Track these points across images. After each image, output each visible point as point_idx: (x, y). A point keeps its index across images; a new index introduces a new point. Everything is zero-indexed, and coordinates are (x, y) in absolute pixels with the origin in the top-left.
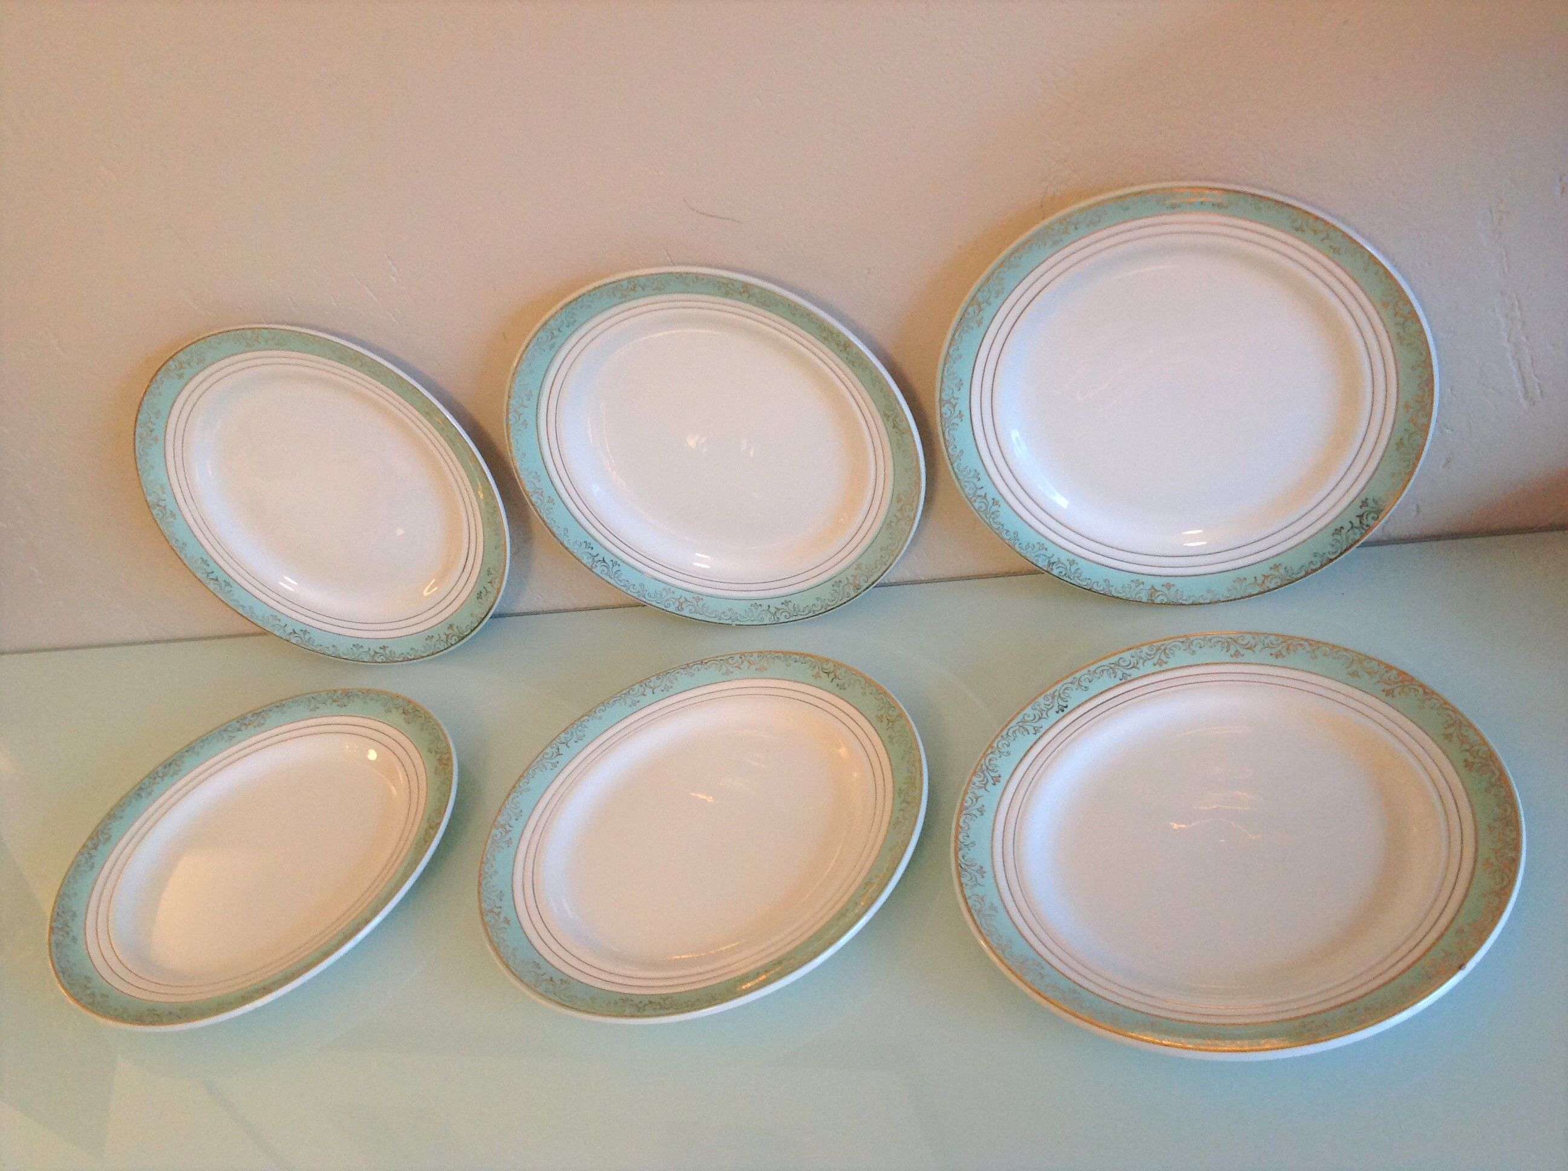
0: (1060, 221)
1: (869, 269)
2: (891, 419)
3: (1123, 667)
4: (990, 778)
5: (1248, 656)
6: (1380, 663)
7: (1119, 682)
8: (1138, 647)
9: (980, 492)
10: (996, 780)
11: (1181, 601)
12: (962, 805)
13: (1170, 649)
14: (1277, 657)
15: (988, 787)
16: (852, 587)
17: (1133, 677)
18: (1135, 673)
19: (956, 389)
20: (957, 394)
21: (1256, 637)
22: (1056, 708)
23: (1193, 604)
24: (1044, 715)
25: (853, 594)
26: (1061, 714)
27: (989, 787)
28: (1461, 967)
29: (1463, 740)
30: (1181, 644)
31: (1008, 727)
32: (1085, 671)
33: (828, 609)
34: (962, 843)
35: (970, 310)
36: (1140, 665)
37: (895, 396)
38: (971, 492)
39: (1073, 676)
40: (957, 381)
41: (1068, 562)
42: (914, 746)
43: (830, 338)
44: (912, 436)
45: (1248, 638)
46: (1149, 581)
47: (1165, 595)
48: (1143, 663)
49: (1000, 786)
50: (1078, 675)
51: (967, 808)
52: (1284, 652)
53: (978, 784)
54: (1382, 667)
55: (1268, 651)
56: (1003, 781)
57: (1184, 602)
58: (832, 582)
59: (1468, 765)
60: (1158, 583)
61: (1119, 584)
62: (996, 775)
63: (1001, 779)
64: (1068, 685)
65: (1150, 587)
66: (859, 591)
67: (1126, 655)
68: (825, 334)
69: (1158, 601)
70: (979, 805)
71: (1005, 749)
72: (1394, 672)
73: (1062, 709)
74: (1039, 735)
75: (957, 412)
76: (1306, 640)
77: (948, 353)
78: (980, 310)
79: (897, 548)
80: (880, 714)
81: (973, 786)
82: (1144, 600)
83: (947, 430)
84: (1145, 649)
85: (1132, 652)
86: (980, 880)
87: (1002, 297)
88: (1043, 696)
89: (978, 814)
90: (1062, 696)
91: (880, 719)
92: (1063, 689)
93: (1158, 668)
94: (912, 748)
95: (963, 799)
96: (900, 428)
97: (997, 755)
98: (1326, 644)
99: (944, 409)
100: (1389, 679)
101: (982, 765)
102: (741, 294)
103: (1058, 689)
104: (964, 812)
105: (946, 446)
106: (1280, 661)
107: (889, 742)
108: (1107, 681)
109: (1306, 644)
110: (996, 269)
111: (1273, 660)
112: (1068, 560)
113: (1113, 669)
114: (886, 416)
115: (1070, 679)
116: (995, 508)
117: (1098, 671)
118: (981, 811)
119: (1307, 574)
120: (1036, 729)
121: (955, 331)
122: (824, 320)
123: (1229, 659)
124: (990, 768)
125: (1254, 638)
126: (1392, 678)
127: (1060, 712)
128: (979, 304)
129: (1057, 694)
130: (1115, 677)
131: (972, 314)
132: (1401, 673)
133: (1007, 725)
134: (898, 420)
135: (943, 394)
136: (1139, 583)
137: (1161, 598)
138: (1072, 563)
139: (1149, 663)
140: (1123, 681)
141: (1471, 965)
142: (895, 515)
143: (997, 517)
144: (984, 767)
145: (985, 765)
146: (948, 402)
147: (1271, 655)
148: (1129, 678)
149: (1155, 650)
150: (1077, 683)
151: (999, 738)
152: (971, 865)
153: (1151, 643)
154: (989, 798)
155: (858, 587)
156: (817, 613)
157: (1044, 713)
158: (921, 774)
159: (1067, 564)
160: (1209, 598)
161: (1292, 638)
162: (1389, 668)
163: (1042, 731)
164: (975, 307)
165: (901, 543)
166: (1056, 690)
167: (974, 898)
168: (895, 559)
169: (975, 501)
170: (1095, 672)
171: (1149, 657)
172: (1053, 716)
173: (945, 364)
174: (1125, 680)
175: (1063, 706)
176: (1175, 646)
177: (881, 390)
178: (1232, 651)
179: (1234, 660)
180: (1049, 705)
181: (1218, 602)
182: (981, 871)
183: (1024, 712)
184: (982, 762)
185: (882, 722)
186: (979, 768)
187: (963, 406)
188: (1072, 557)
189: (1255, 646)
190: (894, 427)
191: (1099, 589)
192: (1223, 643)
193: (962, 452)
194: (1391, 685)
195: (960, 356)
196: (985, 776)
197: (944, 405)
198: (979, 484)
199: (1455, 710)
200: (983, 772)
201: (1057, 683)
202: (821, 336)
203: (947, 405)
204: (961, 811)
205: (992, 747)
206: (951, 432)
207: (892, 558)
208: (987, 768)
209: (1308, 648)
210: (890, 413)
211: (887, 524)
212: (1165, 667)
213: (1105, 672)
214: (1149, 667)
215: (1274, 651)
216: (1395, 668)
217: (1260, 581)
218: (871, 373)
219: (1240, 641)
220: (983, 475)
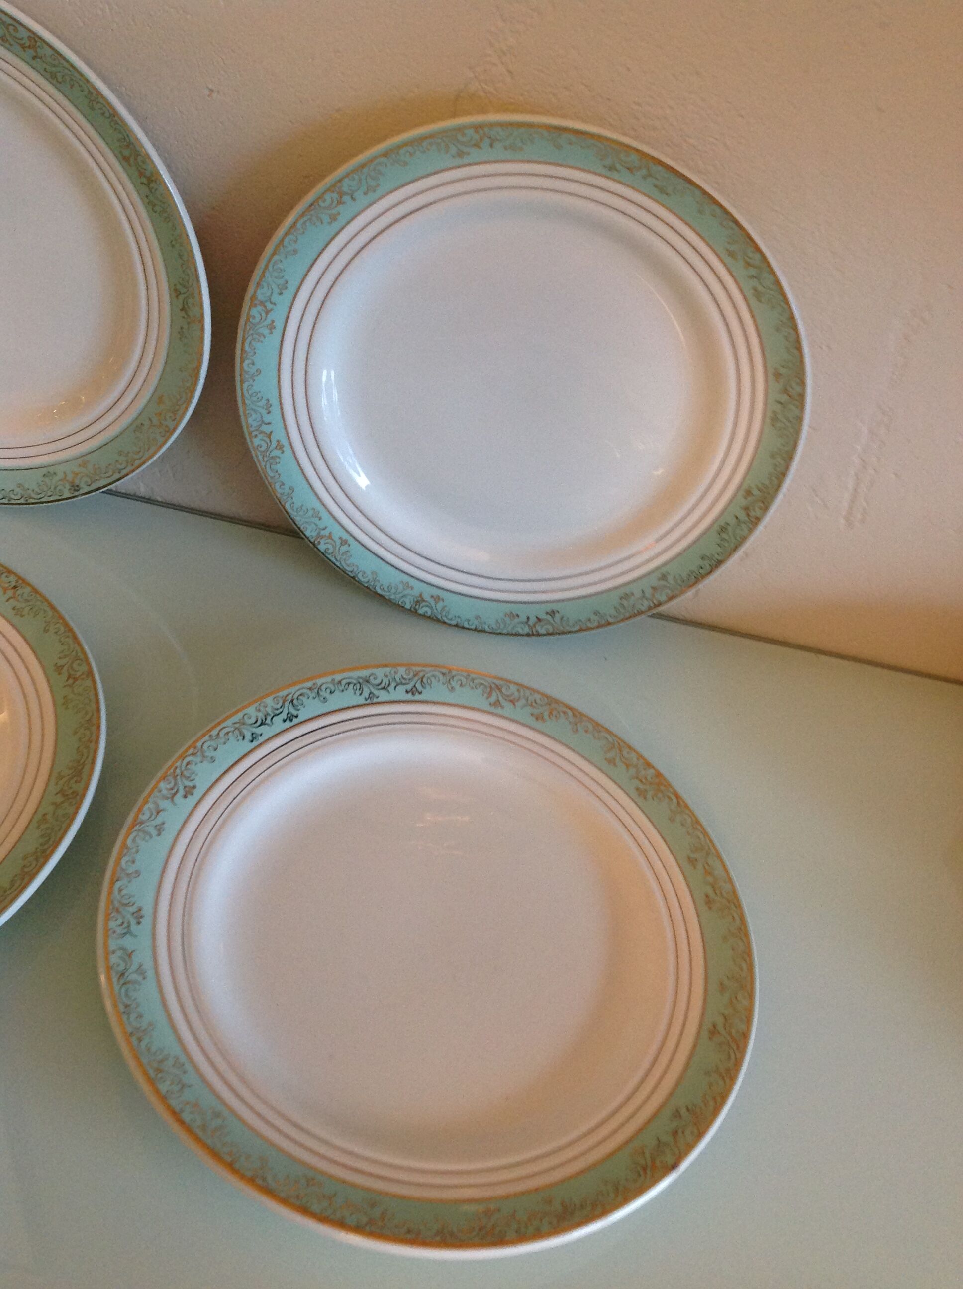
0: (478, 127)
1: (212, 90)
2: (181, 297)
3: (373, 685)
4: (181, 788)
5: (508, 709)
6: (640, 756)
7: (363, 702)
8: (395, 666)
9: (265, 428)
10: (189, 791)
11: (445, 619)
12: (137, 816)
13: (428, 678)
14: (537, 719)
15: (176, 799)
16: (68, 487)
17: (379, 700)
18: (383, 696)
19: (276, 290)
20: (275, 298)
21: (522, 691)
22: (284, 715)
23: (456, 626)
24: (268, 721)
25: (67, 494)
26: (288, 724)
27: (178, 798)
28: (674, 1166)
29: (708, 872)
30: (441, 676)
31: (221, 727)
32: (329, 679)
33: (29, 502)
34: (123, 870)
35: (328, 197)
36: (391, 688)
37: (196, 270)
38: (255, 424)
39: (314, 681)
40: (281, 282)
41: (340, 541)
42: (94, 721)
43: (132, 160)
44: (202, 329)
45: (513, 688)
46: (418, 588)
47: (431, 607)
48: (395, 687)
49: (192, 800)
50: (319, 682)
51: (142, 823)
52: (546, 716)
53: (164, 792)
54: (641, 761)
55: (529, 709)
56: (198, 793)
57: (447, 621)
58: (44, 471)
59: (709, 901)
60: (427, 592)
61: (387, 580)
62: (191, 784)
63: (195, 791)
64: (305, 691)
65: (417, 594)
66: (76, 494)
67: (380, 673)
68: (126, 153)
69: (421, 611)
70: (159, 820)
71: (210, 753)
72: (652, 771)
73: (290, 718)
74: (255, 743)
75: (268, 321)
76: (571, 709)
77: (282, 241)
78: (340, 203)
79: (140, 458)
80: (61, 662)
81: (158, 794)
82: (408, 606)
83: (250, 338)
84: (402, 671)
85: (387, 670)
86: (134, 928)
87: (371, 196)
88: (273, 696)
89: (154, 833)
90: (295, 701)
91: (59, 669)
92: (298, 693)
93: (409, 697)
94: (92, 724)
95: (140, 810)
96: (191, 314)
97: (198, 759)
98: (591, 720)
99: (254, 312)
100: (646, 778)
101: (176, 768)
102: (23, 47)
103: (293, 692)
104: (137, 828)
105: (241, 357)
106: (538, 725)
107: (62, 704)
108: (350, 697)
109: (570, 713)
110: (375, 158)
111: (531, 721)
112: (340, 538)
113: (360, 685)
114: (176, 292)
115: (310, 684)
116: (276, 453)
117: (343, 683)
118: (160, 829)
119: (581, 630)
120: (254, 735)
121: (302, 215)
122: (131, 131)
123: (488, 708)
124: (185, 773)
125: (518, 691)
126: (649, 778)
127: (288, 721)
128: (341, 194)
129: (290, 698)
130: (361, 694)
131: (329, 201)
132: (659, 775)
133: (219, 723)
134: (190, 301)
135: (259, 292)
136: (407, 586)
137: (425, 609)
138: (344, 542)
139: (401, 689)
140: (368, 701)
141: (684, 1165)
142: (150, 419)
143: (276, 463)
144: (178, 771)
145: (181, 769)
146: (262, 304)
147: (532, 715)
148: (375, 700)
149: (412, 674)
150: (316, 690)
151: (207, 738)
152: (127, 905)
153: (409, 666)
154: (173, 814)
155: (76, 488)
156: (13, 502)
157: (269, 718)
158: (93, 762)
159: (338, 542)
160: (474, 624)
161: (557, 701)
162: (648, 765)
163: (261, 739)
164: (335, 196)
165: (147, 455)
166: (290, 693)
167: (119, 953)
168: (133, 471)
169: (256, 436)
170: (340, 682)
171: (404, 682)
172: (278, 724)
173: (274, 254)
174: (371, 701)
175: (293, 715)
176: (434, 676)
177: (180, 256)
178: (493, 699)
179: (492, 709)
180: (277, 709)
181: (483, 631)
182: (138, 915)
183: (245, 711)
184: (178, 764)
185: (60, 674)
186: (172, 770)
187: (278, 316)
188: (345, 536)
189: (518, 700)
190: (182, 310)
191: (363, 580)
192: (486, 687)
193: (259, 372)
194: (644, 784)
195: (295, 252)
196: (175, 784)
197: (255, 306)
198: (267, 418)
199: (705, 834)
200: (175, 777)
201: (294, 684)
202: (121, 152)
203: (259, 308)
204: (133, 825)
205: (195, 748)
206: (253, 343)
207: (130, 468)
208: (182, 774)
209: (571, 719)
210: (183, 290)
211: (137, 426)
212: (417, 697)
213: (351, 686)
214: (400, 693)
215: (536, 711)
216: (653, 767)
217: (531, 622)
218: (174, 228)
219: (504, 690)
220: (275, 409)
